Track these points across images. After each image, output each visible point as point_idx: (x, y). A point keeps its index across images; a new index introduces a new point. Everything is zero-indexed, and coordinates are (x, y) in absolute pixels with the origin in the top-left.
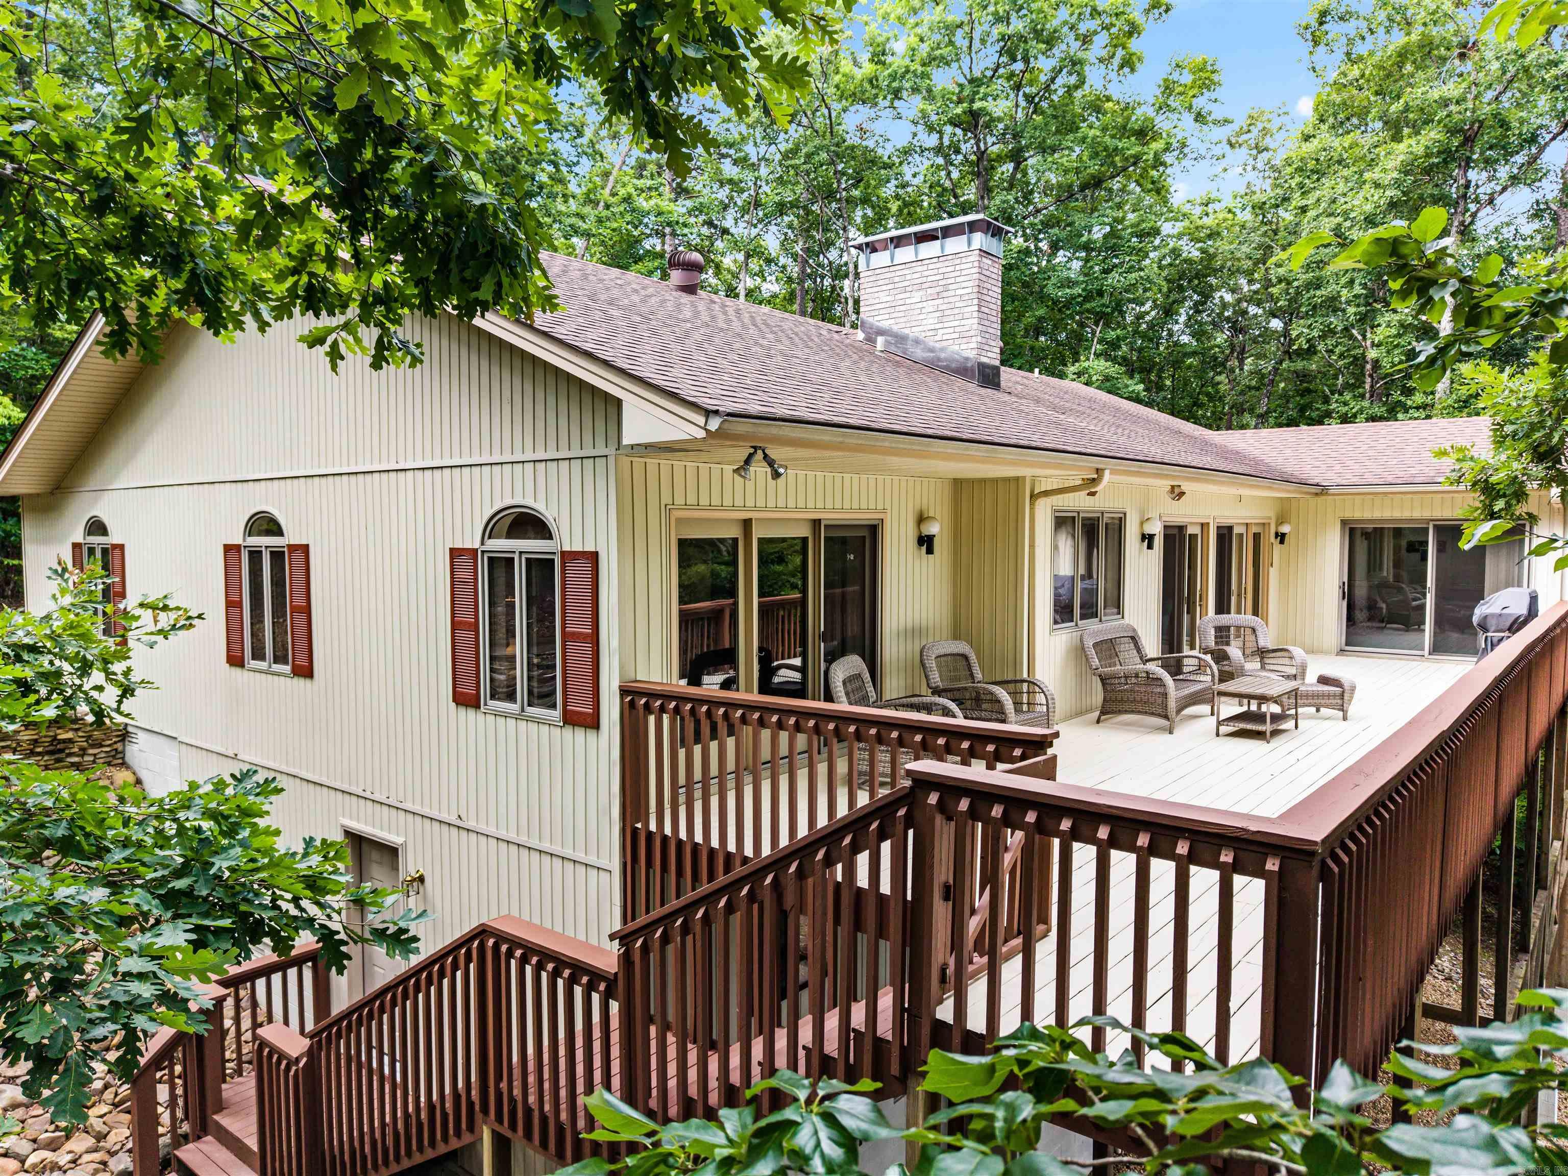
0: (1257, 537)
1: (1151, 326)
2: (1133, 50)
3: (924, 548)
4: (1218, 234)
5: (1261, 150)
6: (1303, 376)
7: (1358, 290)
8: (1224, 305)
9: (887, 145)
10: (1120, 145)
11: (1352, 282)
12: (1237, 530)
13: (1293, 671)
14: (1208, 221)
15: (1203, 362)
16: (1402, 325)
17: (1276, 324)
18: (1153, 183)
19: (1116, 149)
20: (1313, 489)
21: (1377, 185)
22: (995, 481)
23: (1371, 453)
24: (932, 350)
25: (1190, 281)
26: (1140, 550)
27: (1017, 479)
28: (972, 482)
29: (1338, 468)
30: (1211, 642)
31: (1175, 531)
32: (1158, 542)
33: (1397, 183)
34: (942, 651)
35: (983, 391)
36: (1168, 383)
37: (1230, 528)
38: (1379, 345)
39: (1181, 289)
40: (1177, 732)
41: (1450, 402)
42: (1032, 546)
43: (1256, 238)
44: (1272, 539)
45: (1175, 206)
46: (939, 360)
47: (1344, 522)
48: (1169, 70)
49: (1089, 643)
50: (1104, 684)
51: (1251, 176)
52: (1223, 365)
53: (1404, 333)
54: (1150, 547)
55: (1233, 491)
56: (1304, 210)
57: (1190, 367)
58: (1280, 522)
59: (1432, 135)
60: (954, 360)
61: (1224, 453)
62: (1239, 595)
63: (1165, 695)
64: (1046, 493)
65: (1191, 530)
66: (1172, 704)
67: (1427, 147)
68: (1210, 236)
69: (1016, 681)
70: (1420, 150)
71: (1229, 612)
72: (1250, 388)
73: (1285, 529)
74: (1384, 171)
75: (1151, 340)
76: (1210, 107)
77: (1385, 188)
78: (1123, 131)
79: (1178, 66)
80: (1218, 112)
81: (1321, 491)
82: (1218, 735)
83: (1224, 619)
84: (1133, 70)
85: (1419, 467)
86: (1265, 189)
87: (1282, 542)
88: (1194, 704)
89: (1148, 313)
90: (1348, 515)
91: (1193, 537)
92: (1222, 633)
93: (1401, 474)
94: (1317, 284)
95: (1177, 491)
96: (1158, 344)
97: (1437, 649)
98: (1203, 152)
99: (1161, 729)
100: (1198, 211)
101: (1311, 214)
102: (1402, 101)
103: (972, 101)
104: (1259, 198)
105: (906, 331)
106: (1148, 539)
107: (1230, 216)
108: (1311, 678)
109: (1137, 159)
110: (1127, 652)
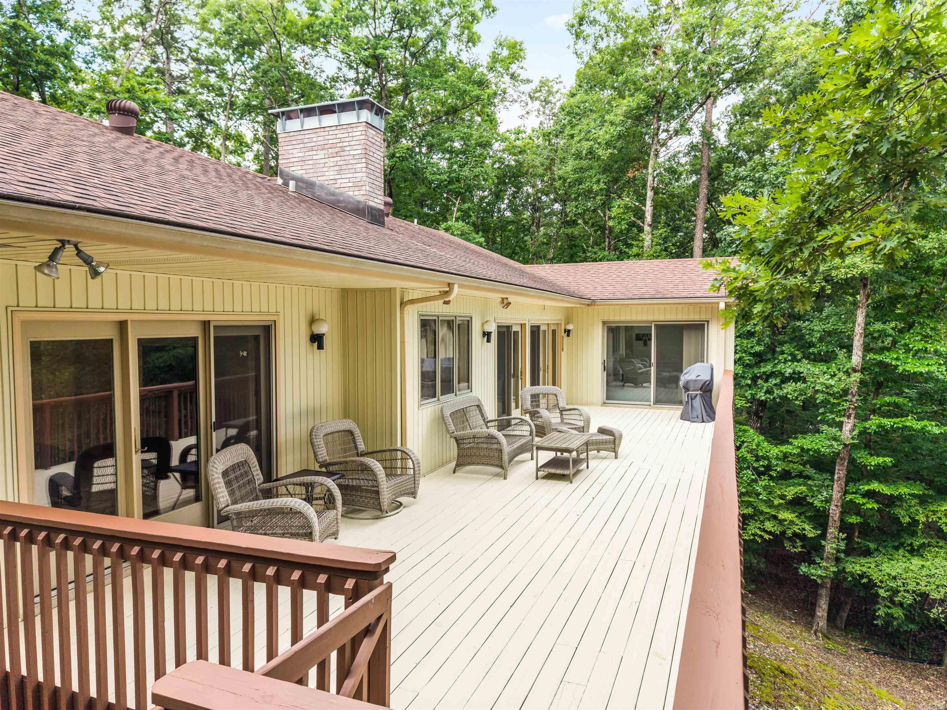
0: (554, 332)
1: (488, 204)
2: (474, 30)
3: (316, 344)
4: (525, 151)
5: (547, 102)
6: (571, 238)
7: (602, 186)
8: (529, 196)
9: (322, 75)
10: (468, 88)
11: (599, 181)
12: (542, 328)
13: (581, 424)
14: (518, 143)
15: (517, 228)
16: (626, 207)
17: (557, 206)
18: (488, 116)
19: (465, 91)
20: (587, 302)
21: (612, 123)
22: (374, 291)
23: (618, 279)
24: (333, 194)
25: (510, 179)
26: (482, 343)
27: (390, 290)
28: (356, 291)
29: (600, 288)
30: (528, 405)
31: (504, 330)
32: (494, 337)
33: (623, 123)
34: (329, 430)
35: (370, 226)
36: (499, 239)
37: (538, 327)
38: (614, 218)
39: (505, 183)
40: (510, 477)
41: (651, 252)
42: (403, 342)
43: (546, 152)
44: (563, 334)
45: (501, 133)
46: (339, 201)
47: (604, 323)
48: (495, 46)
49: (447, 413)
50: (458, 444)
51: (542, 118)
52: (528, 230)
53: (627, 212)
54: (488, 341)
55: (541, 302)
56: (572, 136)
57: (510, 231)
58: (568, 322)
59: (641, 97)
60: (350, 203)
61: (533, 277)
62: (544, 370)
63: (501, 451)
64: (412, 302)
65: (515, 329)
66: (506, 458)
67: (638, 104)
68: (520, 152)
69: (390, 450)
70: (634, 105)
71: (539, 385)
72: (544, 243)
73: (570, 327)
74: (616, 115)
75: (488, 213)
76: (519, 71)
77: (617, 125)
78: (470, 80)
79: (501, 44)
80: (523, 75)
81: (592, 302)
82: (537, 478)
83: (537, 389)
84: (474, 46)
85: (646, 289)
86: (549, 125)
87: (568, 335)
88: (520, 453)
89: (486, 197)
90: (606, 318)
91: (516, 333)
92: (535, 398)
93: (636, 293)
94: (580, 181)
95: (506, 302)
96: (492, 216)
97: (658, 401)
98: (515, 97)
99: (497, 475)
100: (513, 137)
101: (576, 139)
102: (625, 75)
103: (375, 49)
104: (547, 129)
105: (314, 179)
106: (487, 335)
107: (531, 141)
108: (593, 429)
109: (478, 98)
110: (475, 418)
